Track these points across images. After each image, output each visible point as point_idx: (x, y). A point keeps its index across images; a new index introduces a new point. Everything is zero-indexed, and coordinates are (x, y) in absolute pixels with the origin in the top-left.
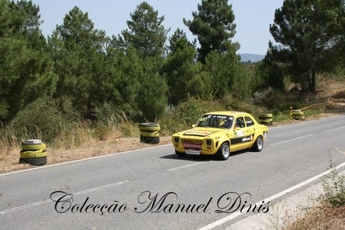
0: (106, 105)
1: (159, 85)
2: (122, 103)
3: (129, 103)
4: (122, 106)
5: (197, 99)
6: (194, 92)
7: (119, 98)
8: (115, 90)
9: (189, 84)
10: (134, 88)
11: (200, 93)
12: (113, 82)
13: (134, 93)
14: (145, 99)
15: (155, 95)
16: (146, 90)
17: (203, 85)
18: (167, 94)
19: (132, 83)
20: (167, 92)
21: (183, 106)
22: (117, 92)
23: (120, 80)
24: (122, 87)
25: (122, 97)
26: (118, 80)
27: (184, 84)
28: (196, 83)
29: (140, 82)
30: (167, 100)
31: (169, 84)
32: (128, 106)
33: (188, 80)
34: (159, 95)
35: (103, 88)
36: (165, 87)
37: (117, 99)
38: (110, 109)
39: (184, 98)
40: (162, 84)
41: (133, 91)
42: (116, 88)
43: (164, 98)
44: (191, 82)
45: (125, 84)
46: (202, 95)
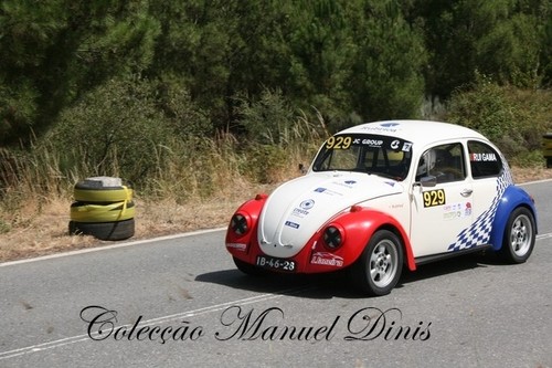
0: (268, 97)
1: (403, 49)
2: (310, 93)
3: (327, 93)
4: (310, 102)
5: (501, 84)
6: (494, 66)
7: (303, 80)
8: (294, 60)
9: (480, 46)
10: (340, 55)
11: (507, 70)
12: (288, 40)
13: (342, 67)
14: (369, 84)
15: (393, 73)
16: (370, 62)
17: (517, 50)
18: (424, 71)
19: (337, 42)
20: (423, 65)
21: (465, 102)
22: (297, 67)
23: (307, 36)
24: (310, 53)
25: (311, 79)
26: (302, 36)
27: (468, 47)
28: (501, 44)
29: (357, 41)
30: (423, 86)
31: (429, 46)
32: (326, 99)
33: (479, 37)
34: (401, 75)
35: (263, 56)
36: (419, 53)
37: (299, 83)
38: (278, 108)
39: (467, 83)
40: (410, 45)
41: (338, 63)
42: (297, 54)
43: (415, 81)
44: (486, 40)
45: (319, 45)
46: (514, 75)
